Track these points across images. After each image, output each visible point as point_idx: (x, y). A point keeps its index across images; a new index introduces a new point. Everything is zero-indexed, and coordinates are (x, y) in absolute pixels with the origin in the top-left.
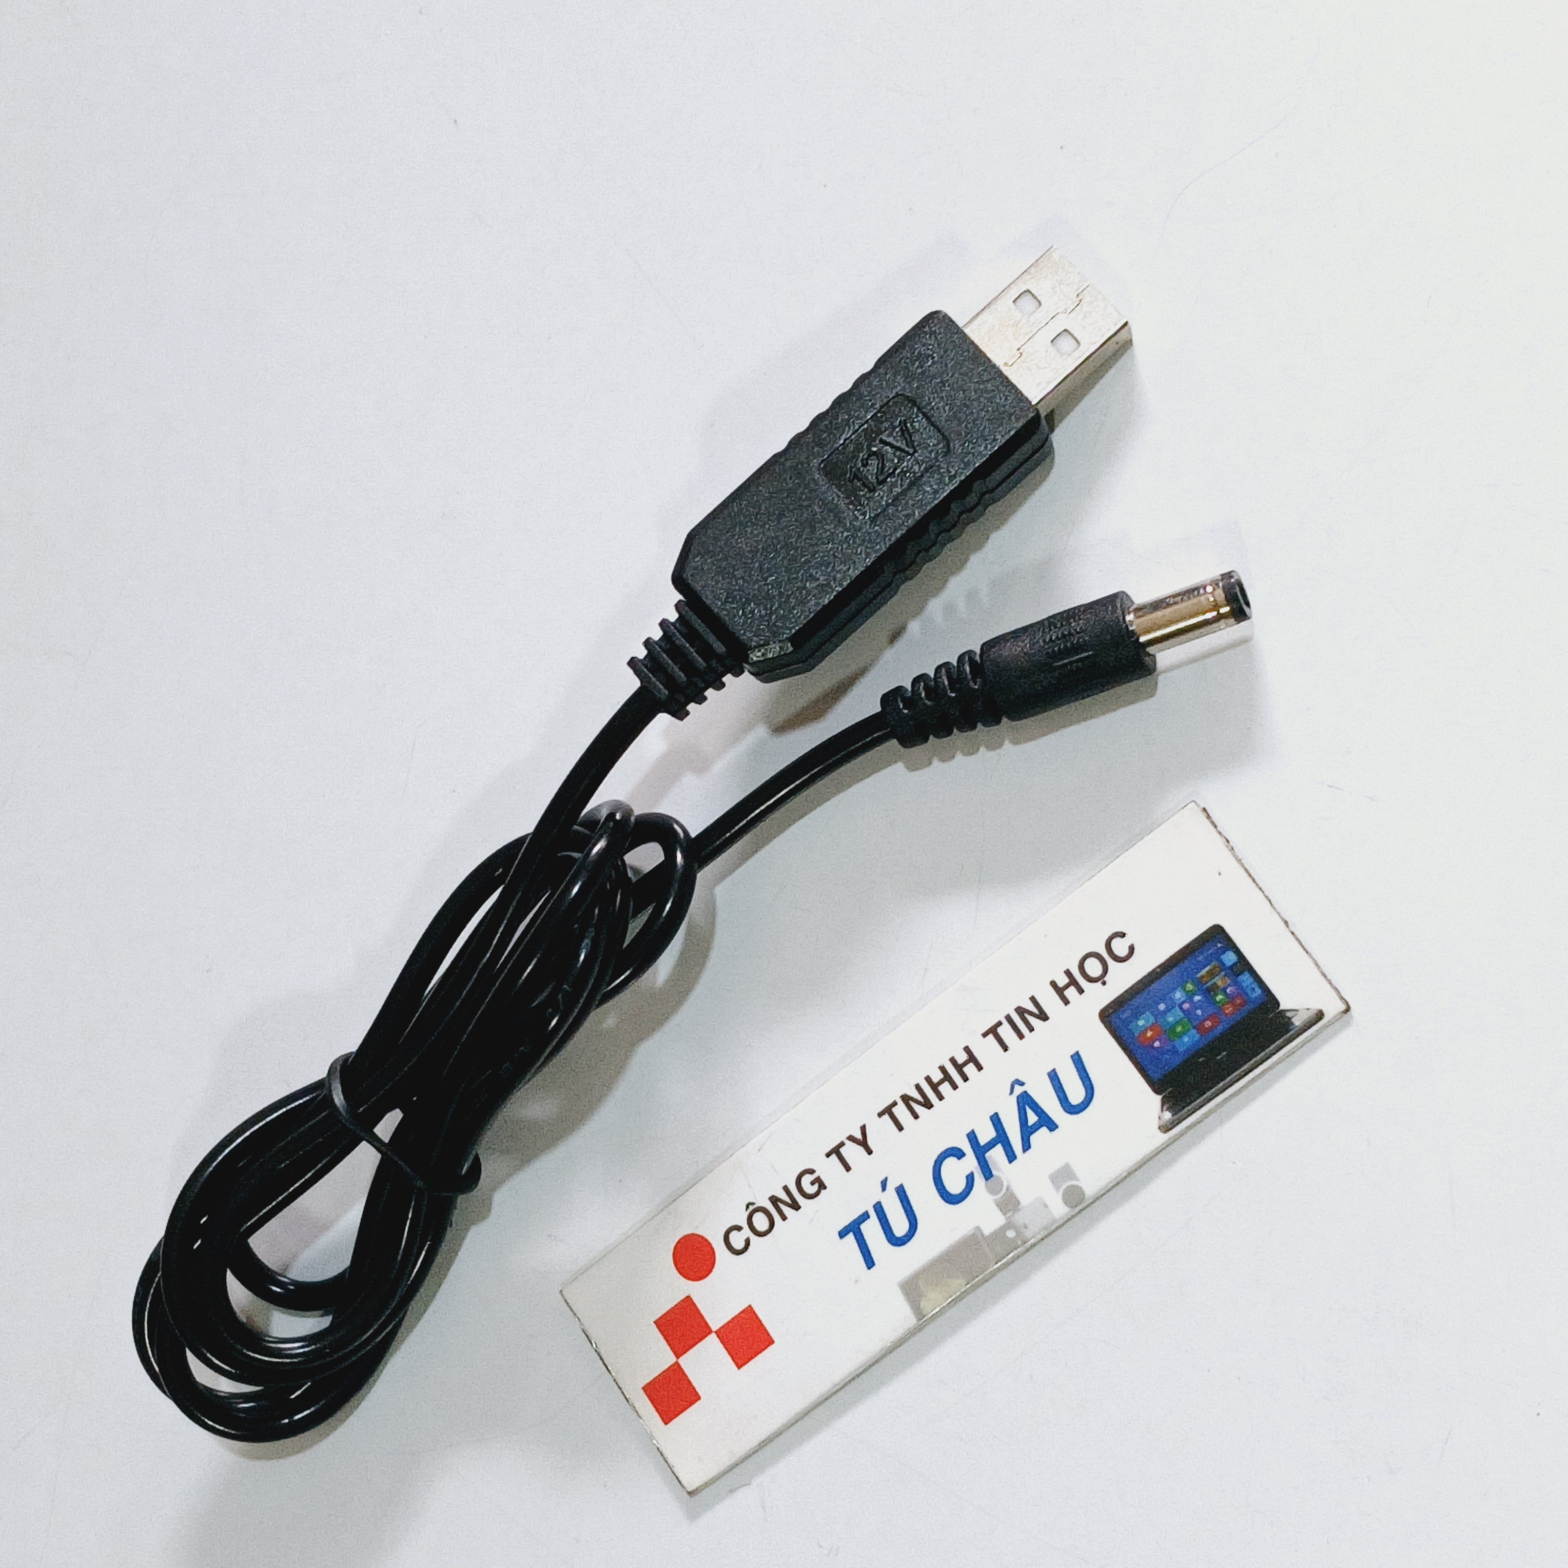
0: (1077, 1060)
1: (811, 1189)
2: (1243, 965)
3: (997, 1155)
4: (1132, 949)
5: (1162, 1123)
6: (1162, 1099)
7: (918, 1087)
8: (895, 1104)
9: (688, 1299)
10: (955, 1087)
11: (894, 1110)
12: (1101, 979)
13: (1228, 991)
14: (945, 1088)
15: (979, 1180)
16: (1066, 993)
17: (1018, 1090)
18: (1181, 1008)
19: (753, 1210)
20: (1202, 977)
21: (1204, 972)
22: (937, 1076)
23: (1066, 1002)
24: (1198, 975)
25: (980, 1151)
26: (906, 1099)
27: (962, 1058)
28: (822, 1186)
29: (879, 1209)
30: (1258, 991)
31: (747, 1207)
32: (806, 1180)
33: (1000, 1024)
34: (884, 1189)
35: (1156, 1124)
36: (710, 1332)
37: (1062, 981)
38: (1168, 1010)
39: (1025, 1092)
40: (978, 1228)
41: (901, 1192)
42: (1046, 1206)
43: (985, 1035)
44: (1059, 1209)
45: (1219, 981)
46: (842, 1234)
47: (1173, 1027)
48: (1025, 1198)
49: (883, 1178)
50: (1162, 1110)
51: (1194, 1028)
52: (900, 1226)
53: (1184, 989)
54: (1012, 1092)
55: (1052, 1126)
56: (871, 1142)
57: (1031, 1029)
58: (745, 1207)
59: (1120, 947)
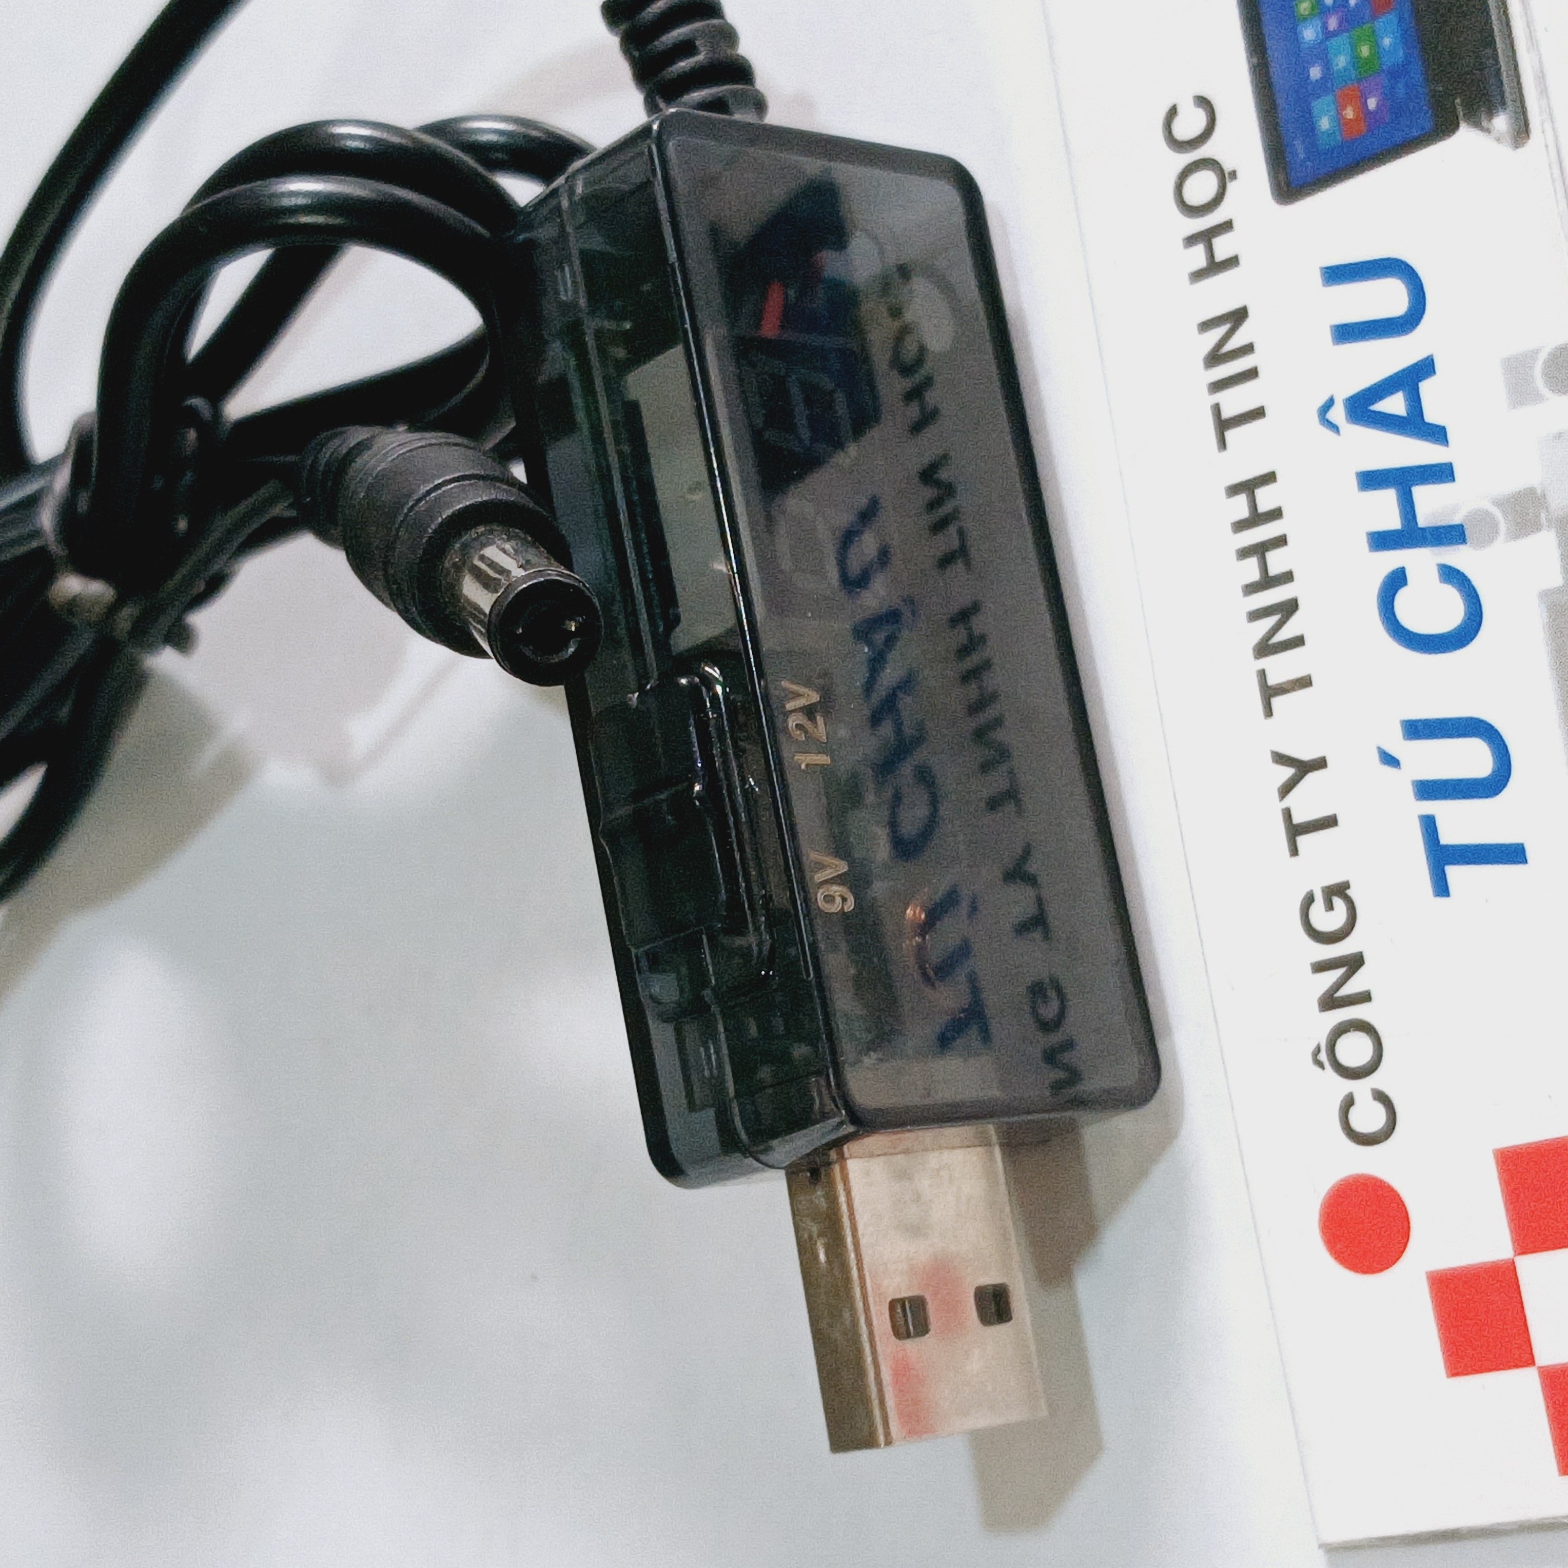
0: (1334, 275)
1: (1339, 916)
3: (1429, 502)
4: (1203, 102)
5: (1508, 138)
6: (1469, 123)
7: (1254, 616)
8: (1262, 674)
10: (1281, 541)
11: (1272, 681)
12: (1225, 177)
14: (1277, 561)
15: (1456, 557)
16: (1219, 257)
17: (1338, 414)
18: (1334, 34)
19: (1326, 1055)
22: (1250, 570)
23: (1232, 262)
25: (1410, 534)
26: (1265, 649)
27: (1240, 507)
28: (1339, 890)
29: (1426, 790)
31: (1321, 1065)
33: (1217, 409)
35: (1505, 151)
37: (1197, 257)
38: (1327, 66)
39: (1347, 401)
40: (1545, 595)
41: (1417, 730)
42: (1559, 436)
43: (1223, 446)
46: (1442, 888)
47: (1356, 59)
49: (1376, 756)
50: (1488, 131)
51: (1374, 17)
52: (1473, 759)
53: (1305, 19)
54: (1335, 428)
55: (1426, 368)
56: (1306, 755)
57: (1248, 349)
58: (1319, 1070)
59: (1190, 124)
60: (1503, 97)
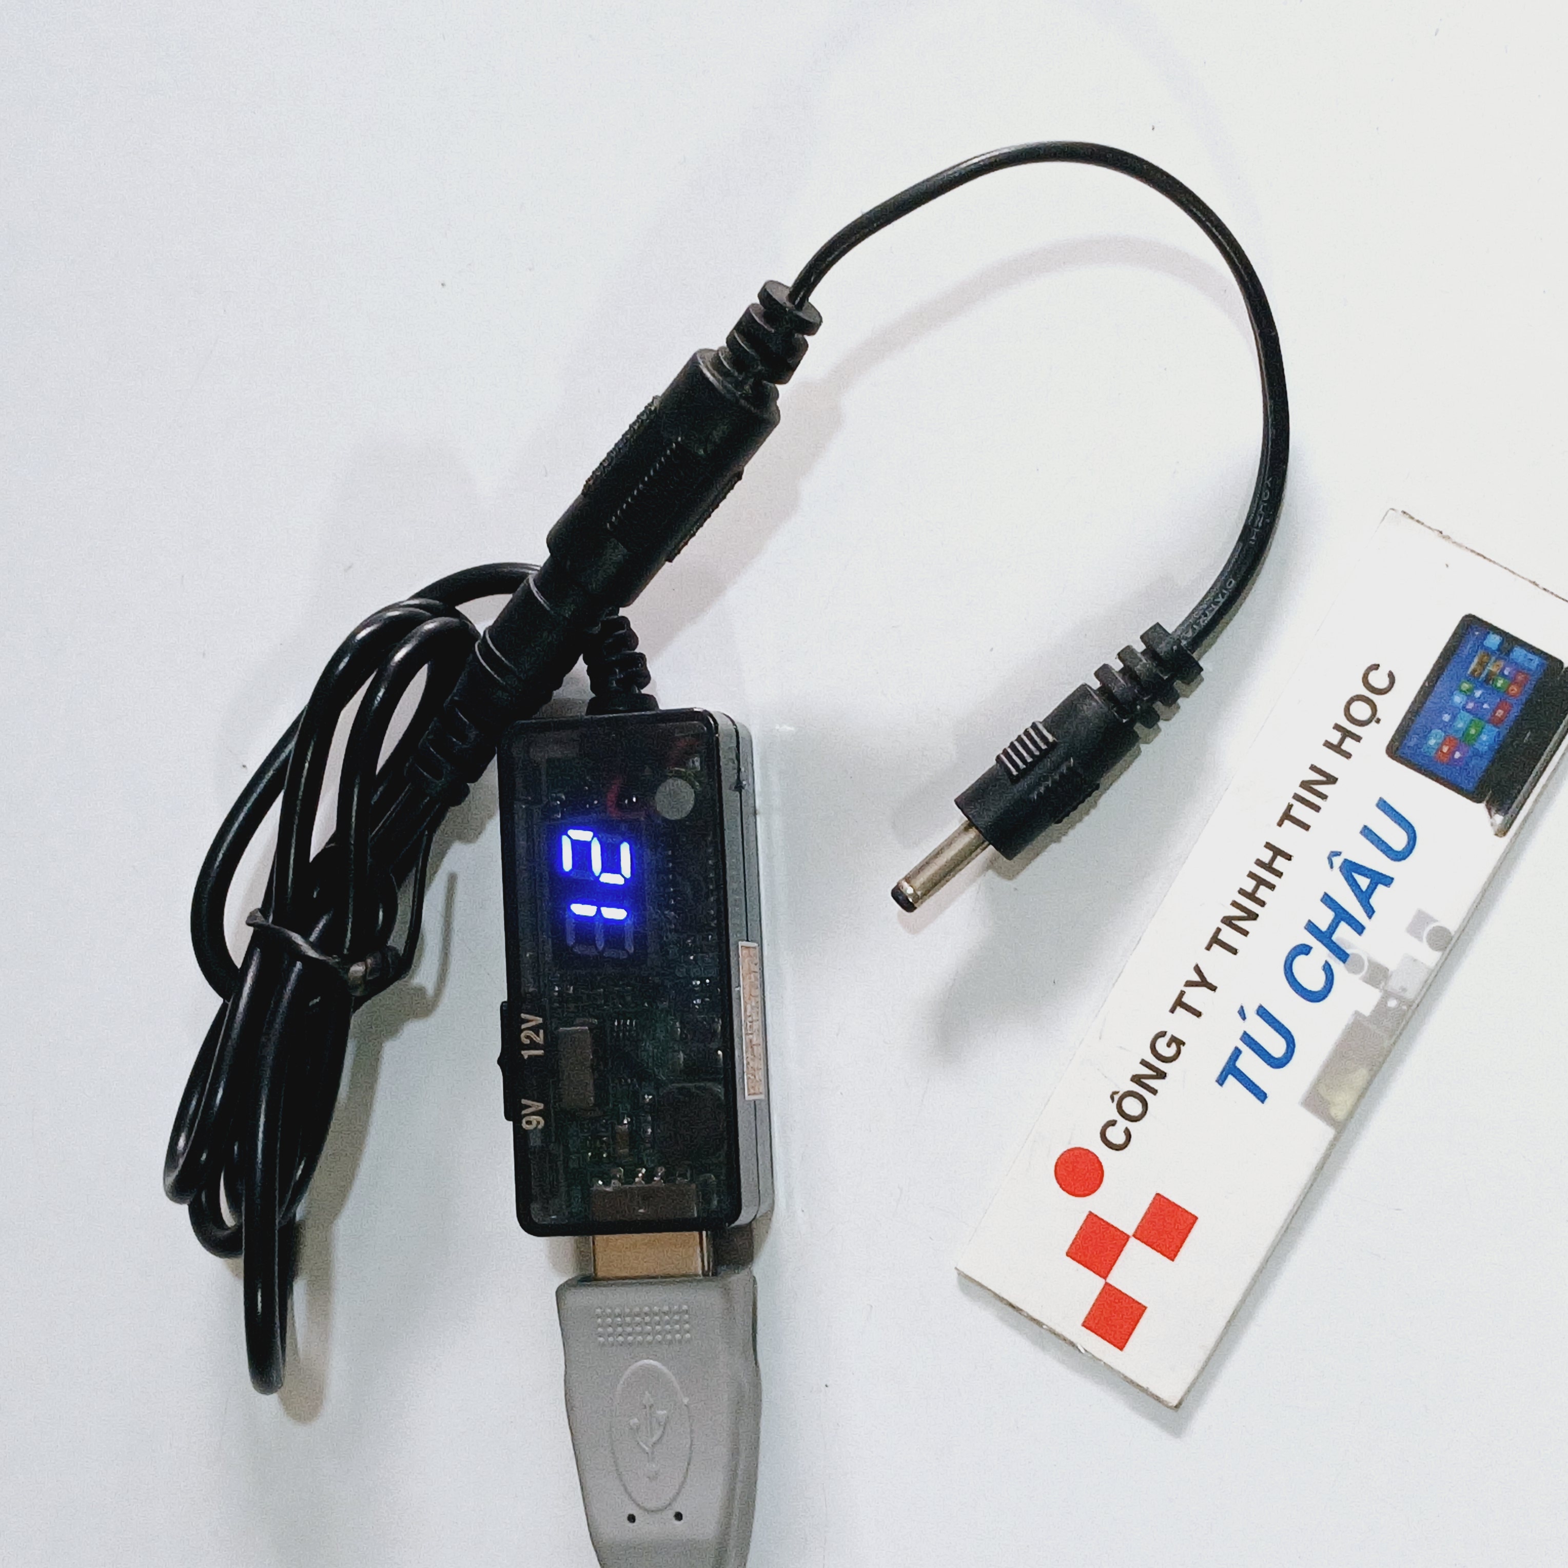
0: (1384, 806)
1: (1170, 1052)
2: (1510, 642)
3: (1343, 933)
4: (1391, 676)
5: (1496, 828)
6: (1487, 806)
7: (1235, 904)
8: (1219, 930)
9: (1091, 1215)
10: (1272, 887)
11: (1220, 937)
12: (1374, 717)
13: (1506, 673)
14: (1263, 893)
15: (1337, 965)
16: (1344, 747)
17: (1338, 861)
18: (1466, 710)
19: (1119, 1099)
20: (1474, 671)
21: (1473, 666)
22: (1250, 885)
23: (1348, 755)
24: (1469, 672)
25: (1326, 937)
26: (1228, 921)
27: (1266, 856)
28: (1179, 1043)
29: (1247, 1038)
30: (1536, 660)
31: (1112, 1098)
32: (1161, 1046)
33: (1290, 807)
34: (1244, 1018)
35: (1491, 831)
36: (1128, 1237)
37: (1335, 737)
38: (1454, 718)
39: (1346, 860)
40: (1357, 1014)
41: (1263, 1013)
42: (1415, 960)
43: (1280, 824)
44: (1431, 957)
45: (1492, 668)
46: (1221, 1081)
47: (1466, 732)
48: (1390, 962)
49: (1238, 1008)
50: (1491, 816)
51: (1489, 722)
52: (1276, 1046)
53: (1461, 691)
54: (1332, 867)
55: (1387, 881)
56: (1209, 980)
57: (1324, 797)
58: (1110, 1100)
59: (1379, 680)
60: (1509, 809)
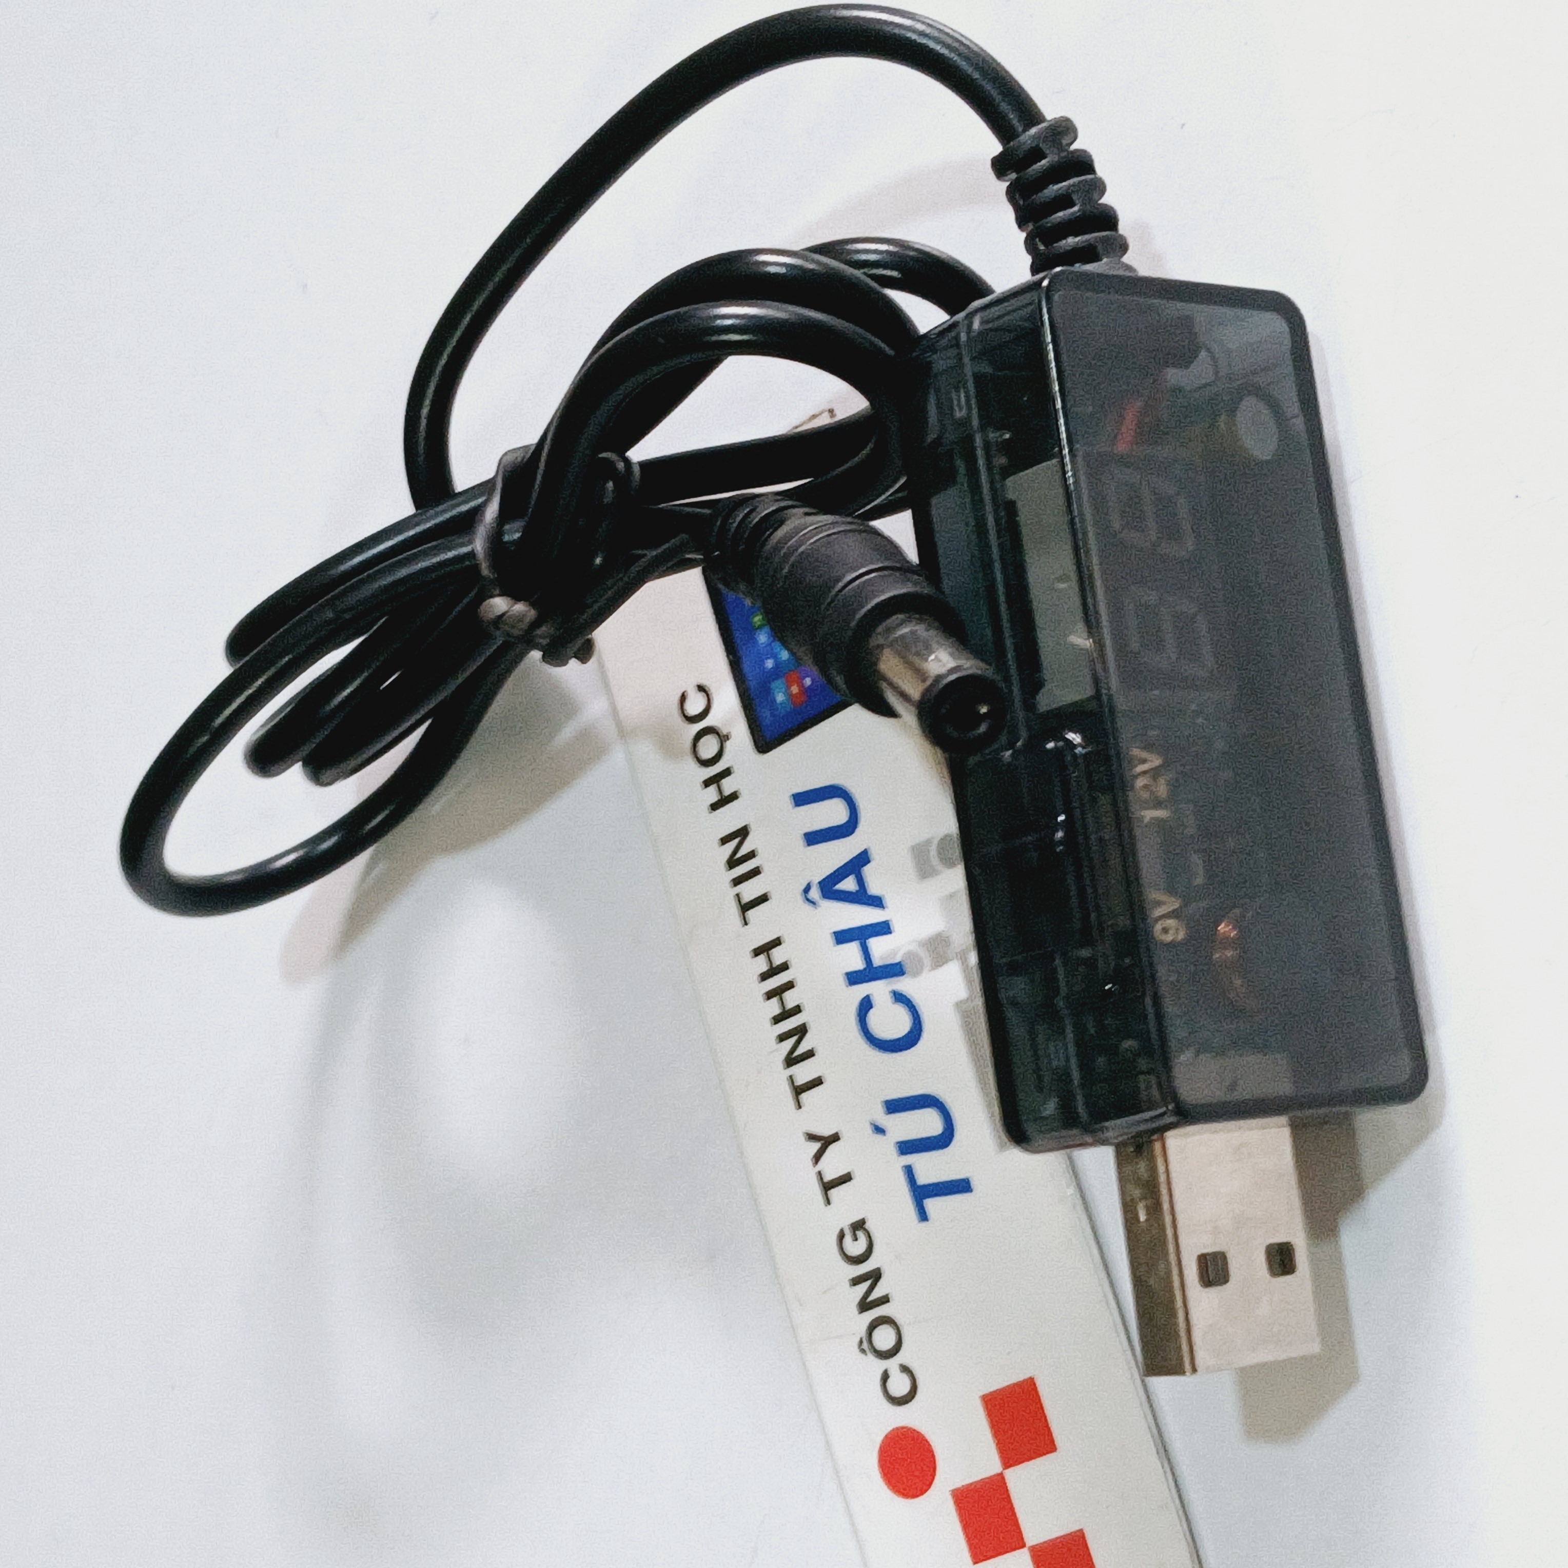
0: (800, 799)
1: (862, 1244)
3: (880, 948)
4: (701, 688)
7: (780, 1039)
8: (791, 1080)
10: (791, 985)
11: (798, 1083)
12: (723, 739)
14: (790, 999)
15: (903, 985)
16: (726, 793)
17: (815, 893)
19: (867, 1345)
21: (747, 598)
22: (774, 1007)
23: (735, 796)
24: (749, 606)
25: (870, 971)
26: (791, 1061)
27: (761, 964)
28: (859, 1226)
29: (907, 1147)
31: (864, 1352)
33: (739, 897)
37: (712, 795)
38: (777, 658)
39: (820, 883)
40: (958, 1005)
41: (894, 1106)
42: (951, 896)
43: (745, 922)
44: (959, 877)
46: (923, 1216)
48: (936, 925)
49: (870, 1128)
52: (931, 1123)
53: (759, 627)
54: (813, 903)
55: (863, 858)
56: (827, 1132)
57: (752, 854)
58: (863, 1356)
59: (695, 706)
